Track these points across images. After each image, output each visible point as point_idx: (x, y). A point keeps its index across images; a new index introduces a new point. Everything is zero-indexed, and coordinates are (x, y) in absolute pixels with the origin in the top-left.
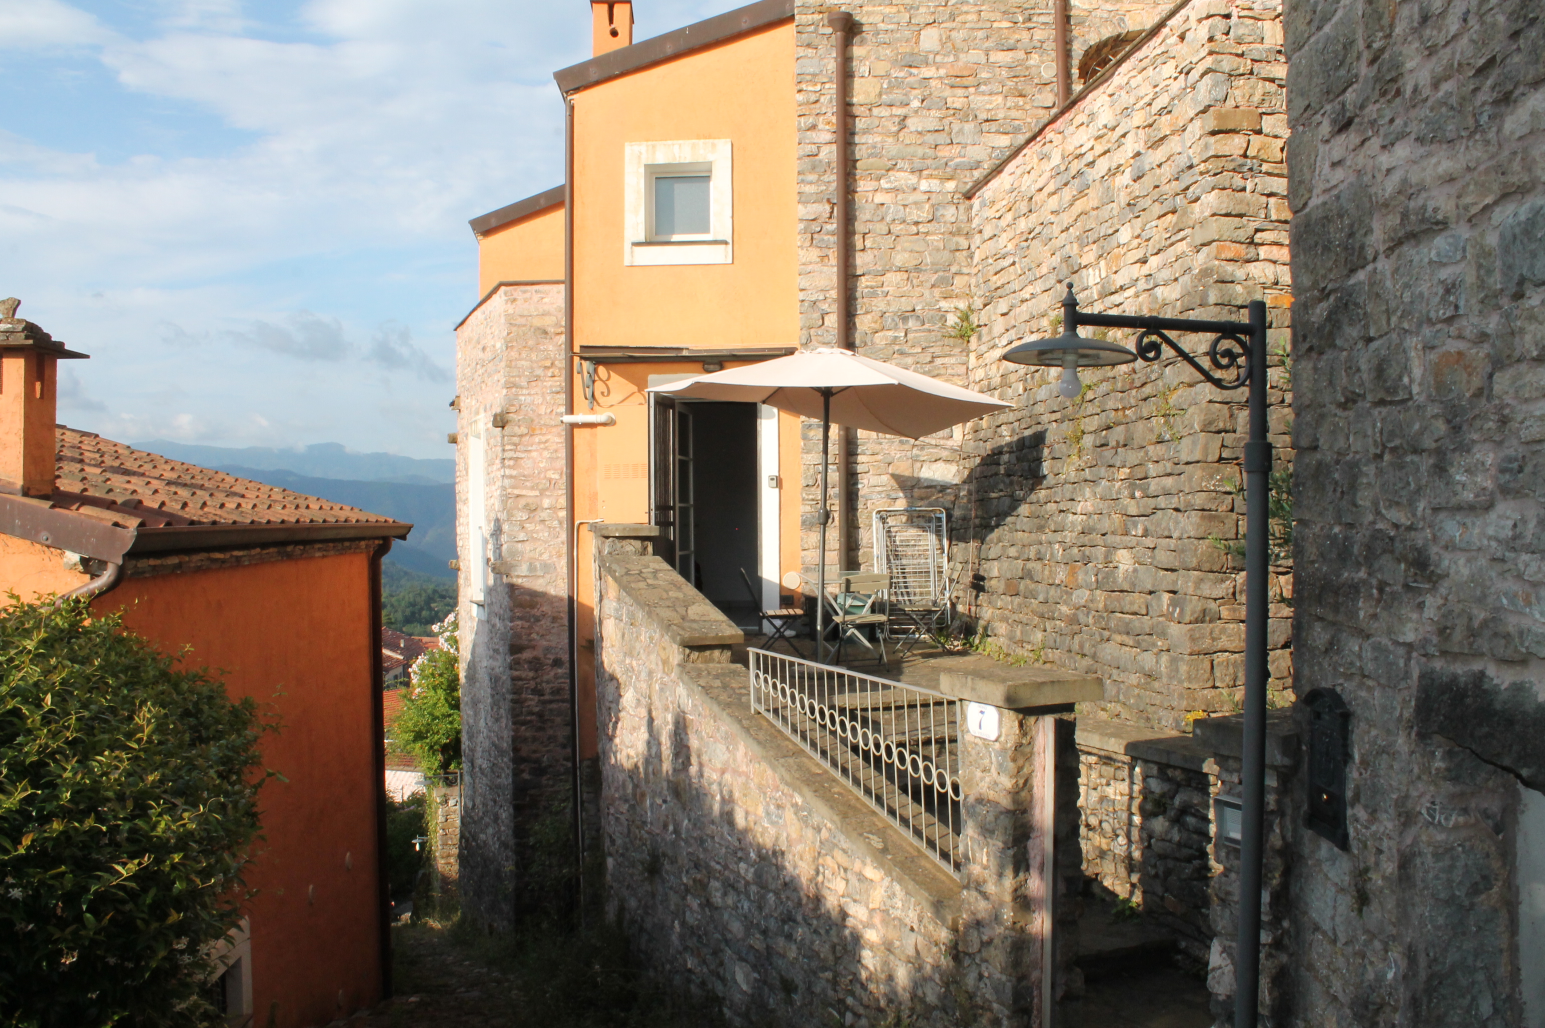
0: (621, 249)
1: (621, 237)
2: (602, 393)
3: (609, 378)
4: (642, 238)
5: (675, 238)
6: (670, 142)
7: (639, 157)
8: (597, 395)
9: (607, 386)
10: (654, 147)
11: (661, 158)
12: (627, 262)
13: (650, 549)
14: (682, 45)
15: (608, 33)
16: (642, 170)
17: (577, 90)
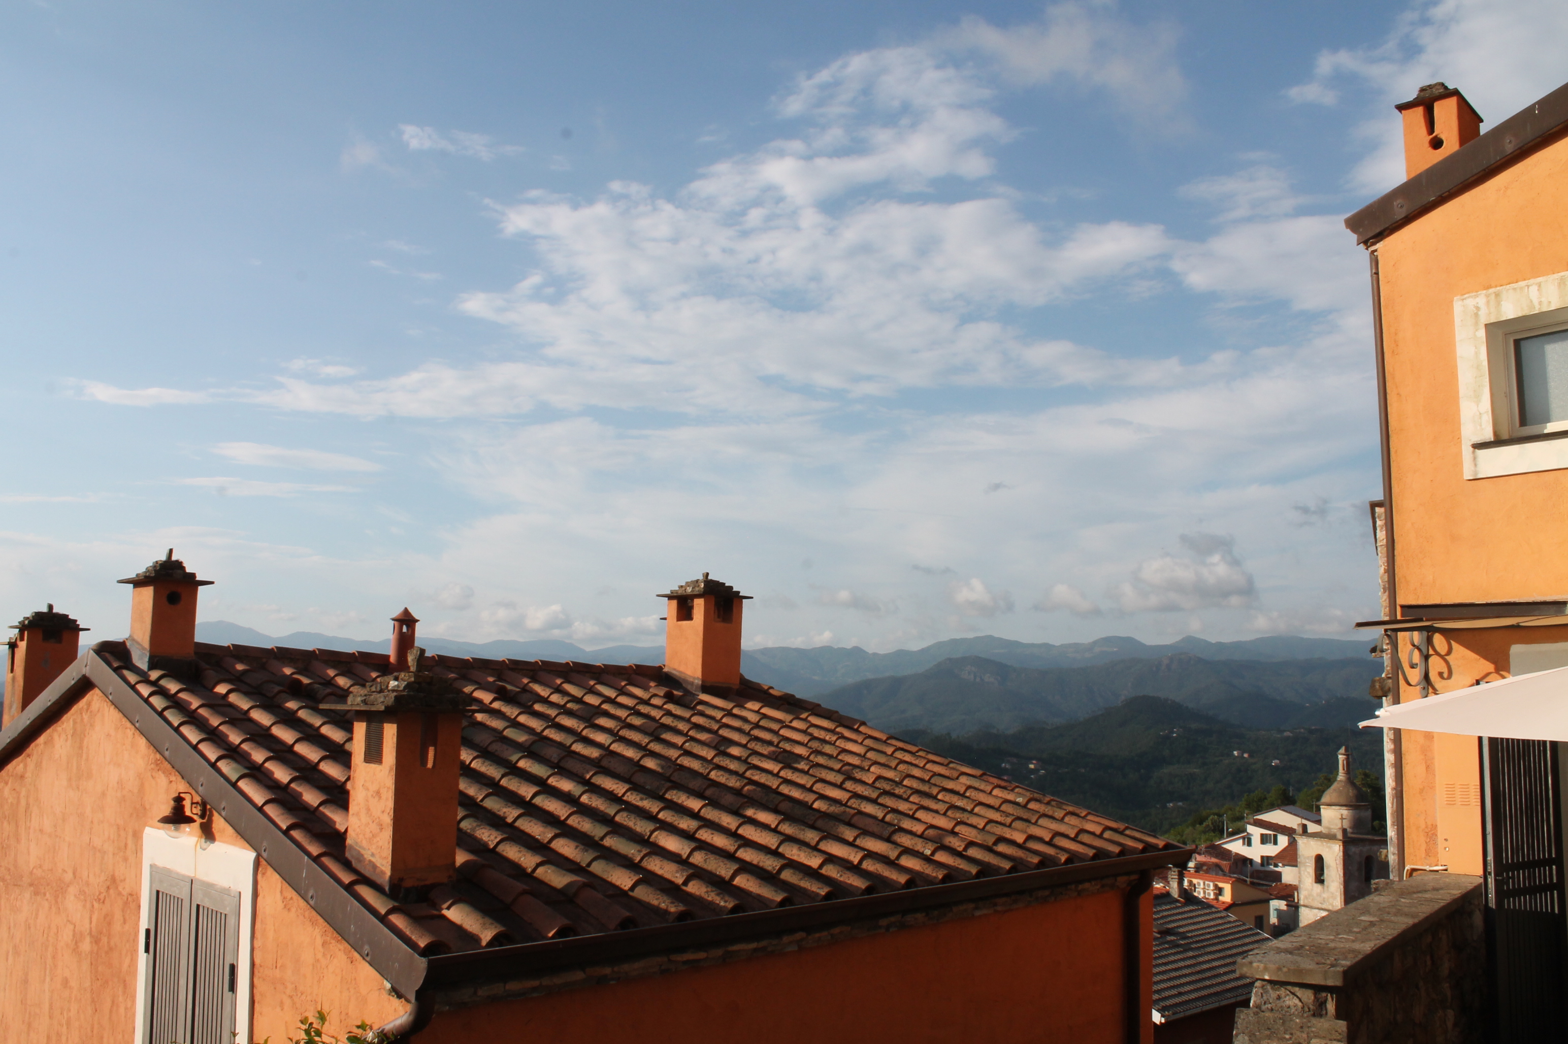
0: (1459, 454)
1: (1457, 439)
2: (1441, 674)
3: (1449, 652)
4: (1489, 436)
5: (1551, 428)
6: (1522, 284)
7: (1476, 315)
8: (1433, 676)
9: (1447, 663)
10: (1497, 295)
11: (1510, 310)
12: (1468, 475)
13: (1331, 1006)
14: (1529, 133)
15: (1427, 144)
16: (1482, 333)
17: (1380, 236)
